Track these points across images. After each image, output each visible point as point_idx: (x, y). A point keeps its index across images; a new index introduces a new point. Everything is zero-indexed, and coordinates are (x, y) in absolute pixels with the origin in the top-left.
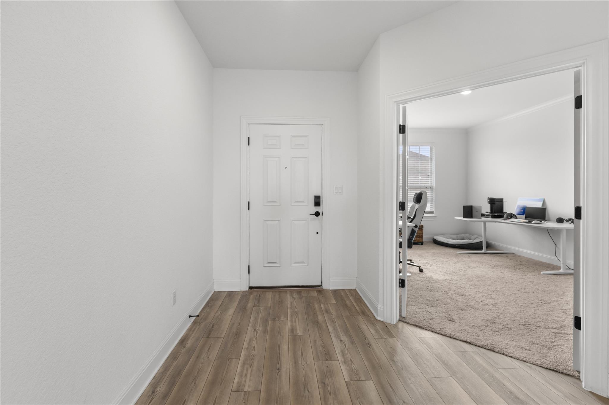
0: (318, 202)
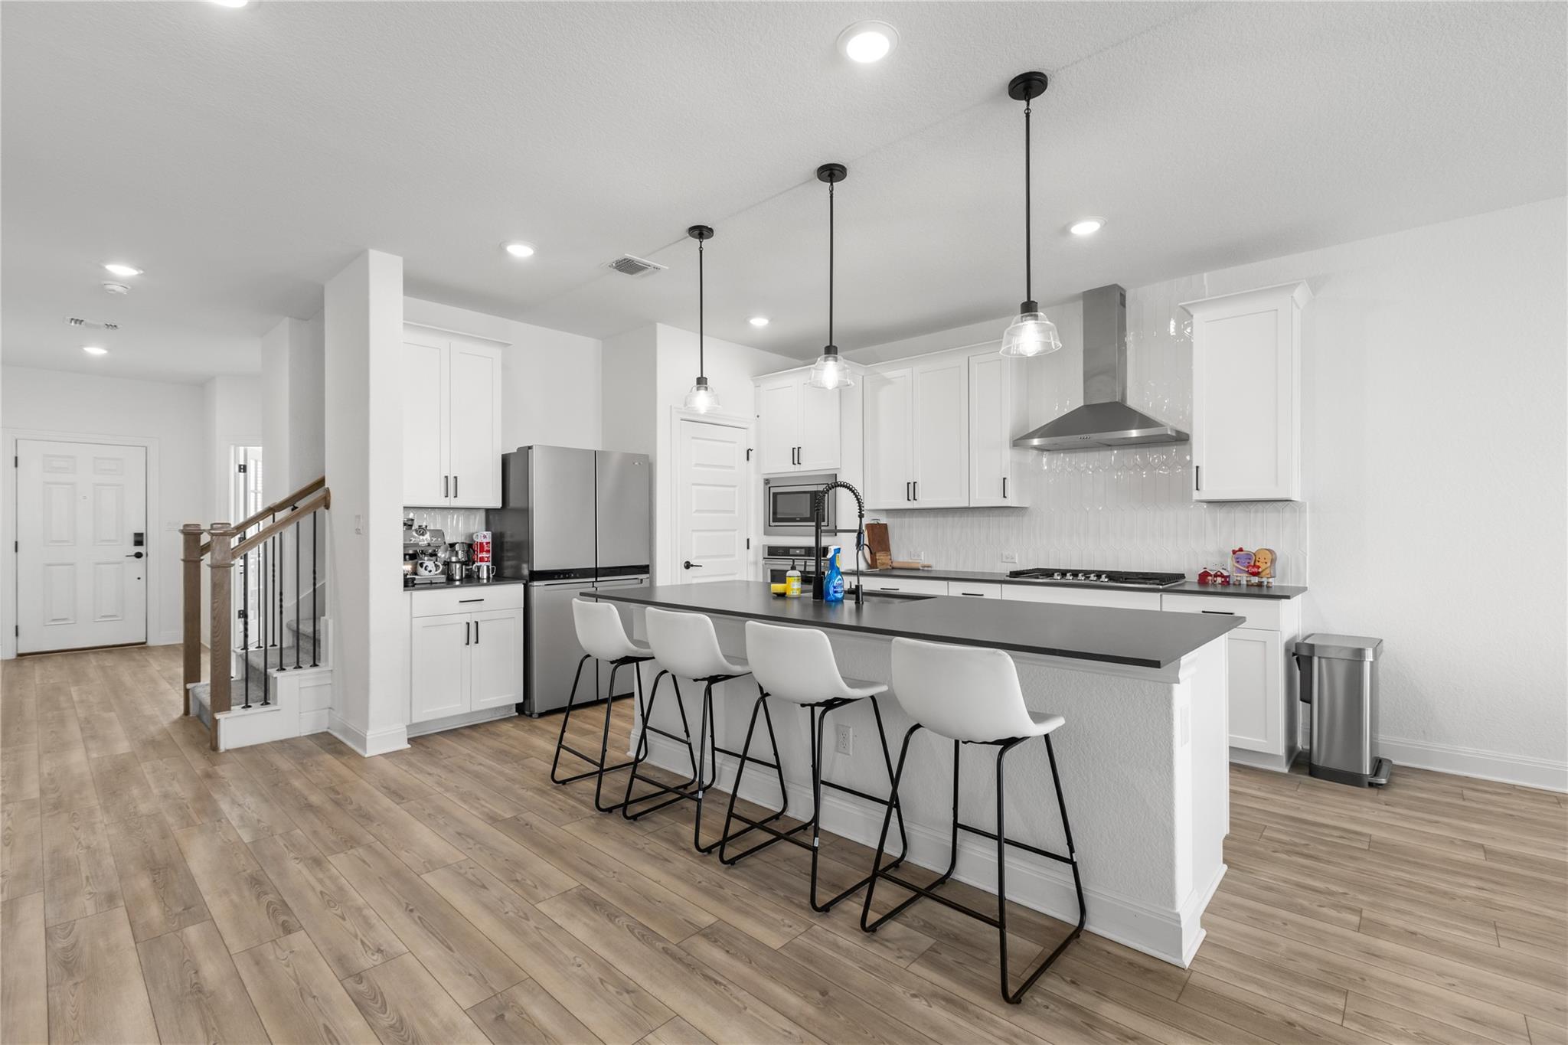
0: (139, 540)
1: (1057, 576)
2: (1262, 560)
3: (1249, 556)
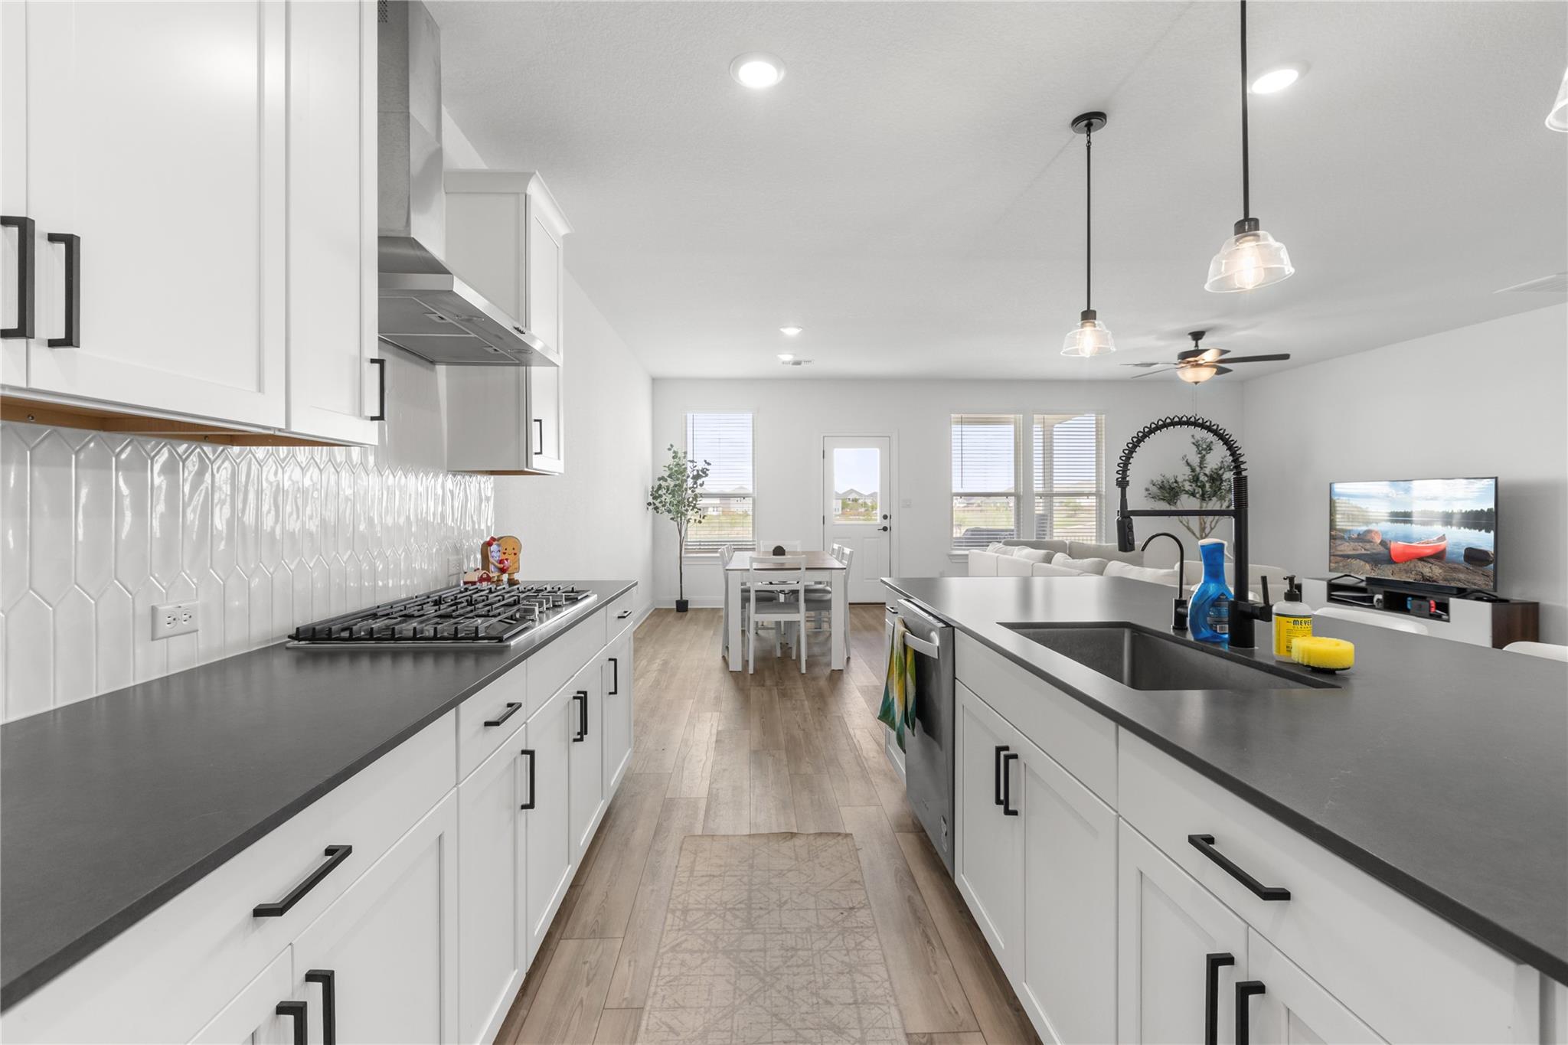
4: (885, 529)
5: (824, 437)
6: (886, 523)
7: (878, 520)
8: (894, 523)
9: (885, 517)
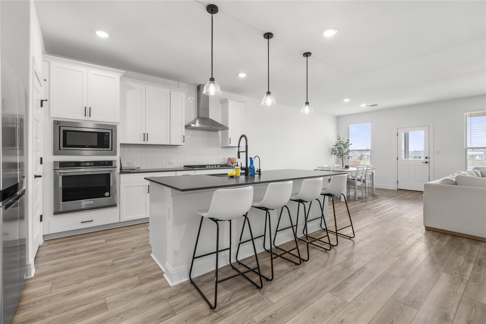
1: (207, 167)
2: (234, 160)
3: (231, 159)
4: (426, 162)
5: (397, 129)
6: (427, 160)
7: (423, 159)
8: (431, 160)
9: (426, 158)
